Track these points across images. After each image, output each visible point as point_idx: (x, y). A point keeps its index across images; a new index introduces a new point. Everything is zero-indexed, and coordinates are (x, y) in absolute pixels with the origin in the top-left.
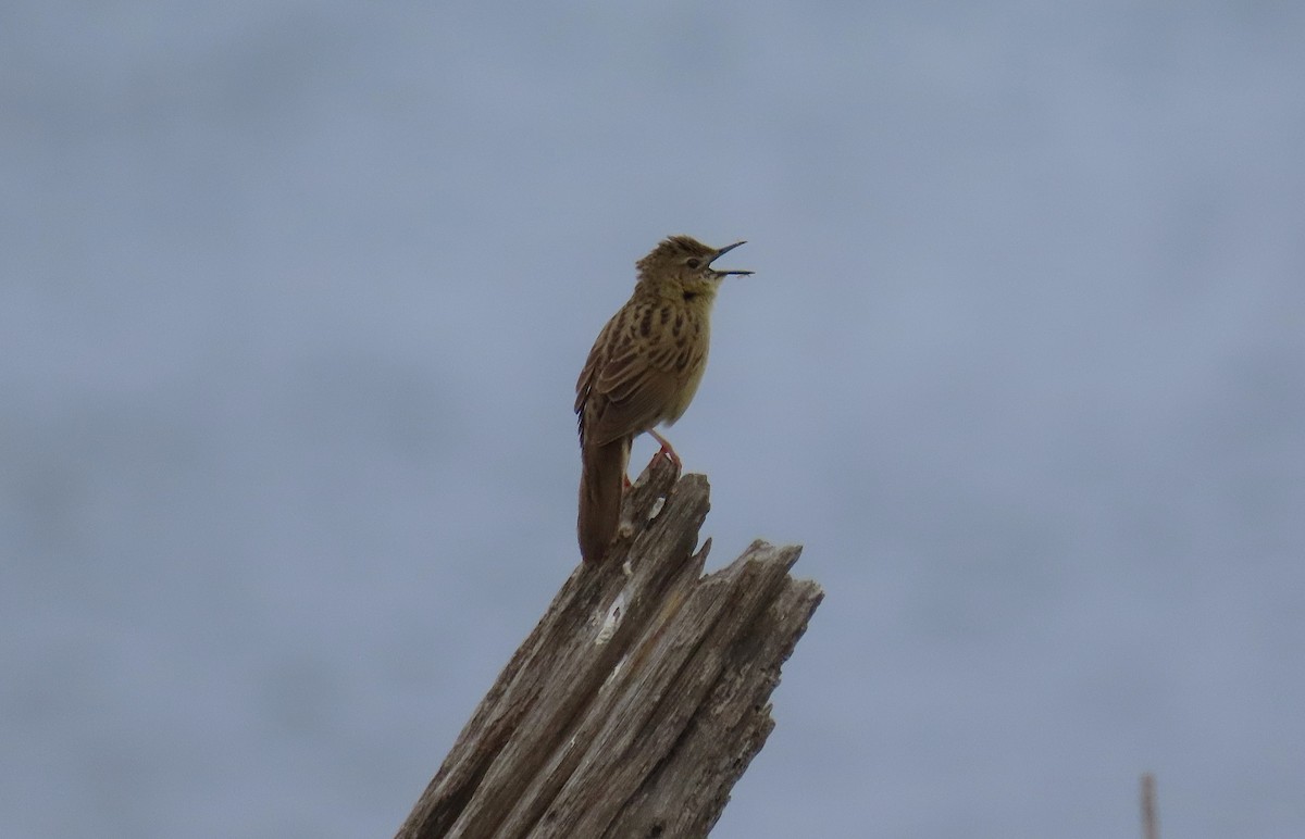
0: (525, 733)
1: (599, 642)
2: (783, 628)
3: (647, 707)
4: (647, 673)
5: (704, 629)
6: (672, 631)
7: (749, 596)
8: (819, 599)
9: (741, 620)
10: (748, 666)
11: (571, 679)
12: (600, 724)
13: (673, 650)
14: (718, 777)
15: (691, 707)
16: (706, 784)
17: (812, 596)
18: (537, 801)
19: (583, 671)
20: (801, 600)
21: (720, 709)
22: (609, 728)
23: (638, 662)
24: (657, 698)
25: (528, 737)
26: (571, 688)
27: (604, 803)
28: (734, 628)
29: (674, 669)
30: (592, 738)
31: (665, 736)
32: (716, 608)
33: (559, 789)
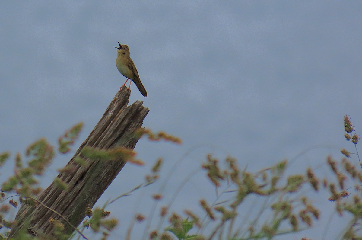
0: (96, 132)
1: (109, 117)
2: (142, 116)
3: (115, 128)
4: (116, 122)
5: (125, 115)
6: (120, 116)
7: (134, 110)
8: (149, 111)
9: (132, 114)
10: (135, 122)
11: (104, 123)
12: (107, 131)
13: (120, 119)
14: (129, 141)
15: (123, 129)
16: (127, 142)
17: (147, 110)
18: (96, 144)
19: (106, 122)
20: (145, 111)
21: (130, 129)
22: (108, 132)
23: (114, 121)
24: (117, 127)
25: (96, 133)
26: (104, 125)
27: (107, 145)
28: (131, 115)
29: (120, 122)
30: (106, 133)
31: (118, 134)
32: (127, 112)
33: (100, 142)
